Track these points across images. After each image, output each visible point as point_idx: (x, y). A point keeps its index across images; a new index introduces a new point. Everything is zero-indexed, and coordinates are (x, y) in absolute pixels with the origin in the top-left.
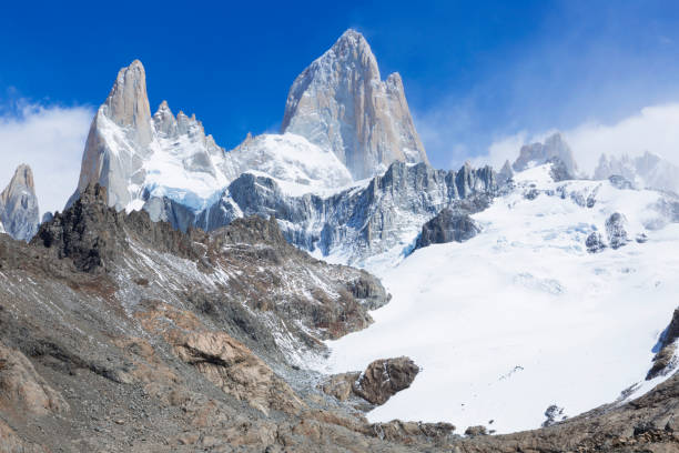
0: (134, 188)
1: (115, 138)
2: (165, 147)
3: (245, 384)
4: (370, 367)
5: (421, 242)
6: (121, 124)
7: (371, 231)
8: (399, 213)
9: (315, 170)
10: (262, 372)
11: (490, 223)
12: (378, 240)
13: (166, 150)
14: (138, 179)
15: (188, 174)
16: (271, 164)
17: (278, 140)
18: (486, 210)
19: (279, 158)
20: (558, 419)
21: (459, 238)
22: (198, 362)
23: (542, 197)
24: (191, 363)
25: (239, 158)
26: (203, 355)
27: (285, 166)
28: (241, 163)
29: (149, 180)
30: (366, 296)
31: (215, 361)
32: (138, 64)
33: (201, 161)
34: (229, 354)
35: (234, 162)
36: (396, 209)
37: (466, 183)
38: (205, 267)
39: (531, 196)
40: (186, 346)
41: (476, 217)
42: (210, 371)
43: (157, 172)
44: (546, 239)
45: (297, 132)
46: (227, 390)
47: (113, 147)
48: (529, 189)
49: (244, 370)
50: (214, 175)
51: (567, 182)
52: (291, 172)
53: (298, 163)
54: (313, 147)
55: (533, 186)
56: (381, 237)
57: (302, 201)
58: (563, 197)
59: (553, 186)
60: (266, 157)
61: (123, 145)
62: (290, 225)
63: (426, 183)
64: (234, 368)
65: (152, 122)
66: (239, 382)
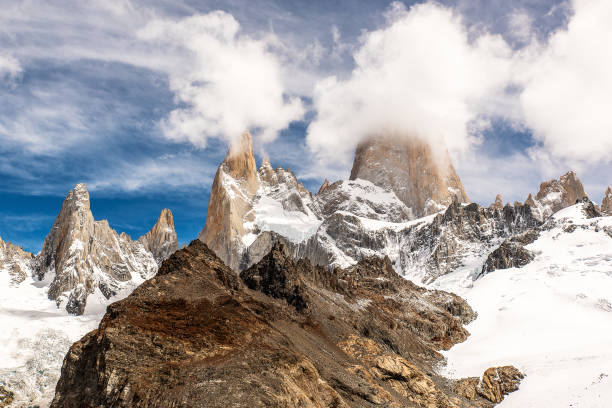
0: (249, 225)
1: (233, 187)
2: (268, 192)
3: (421, 394)
4: (485, 373)
5: (488, 268)
6: (237, 178)
7: (439, 257)
8: (459, 242)
9: (381, 207)
11: (540, 253)
12: (445, 264)
13: (269, 195)
14: (251, 218)
16: (347, 203)
18: (536, 241)
19: (353, 198)
21: (517, 264)
22: (387, 379)
23: (579, 231)
24: (383, 379)
26: (390, 373)
27: (358, 204)
28: (325, 203)
29: (259, 219)
30: (460, 314)
31: (398, 377)
33: (296, 202)
34: (406, 372)
35: (320, 203)
36: (456, 239)
38: (350, 298)
39: (570, 230)
40: (378, 367)
41: (529, 248)
42: (397, 386)
43: (264, 213)
44: (589, 265)
45: (365, 177)
46: (411, 398)
47: (231, 194)
48: (569, 225)
49: (418, 383)
50: (306, 213)
51: (597, 218)
52: (364, 209)
53: (368, 202)
54: (379, 189)
55: (570, 222)
56: (446, 261)
57: (381, 234)
58: (597, 231)
59: (587, 221)
60: (343, 198)
61: (238, 193)
62: (373, 252)
63: (478, 219)
64: (412, 382)
65: (258, 175)
66: (417, 393)
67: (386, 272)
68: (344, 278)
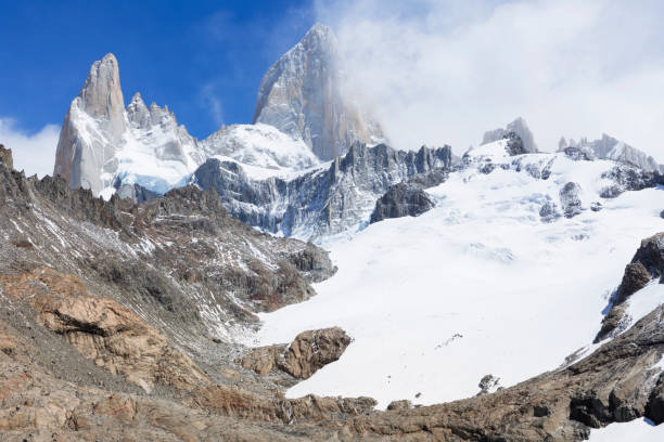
0: (107, 177)
1: (88, 128)
2: (138, 136)
3: (125, 356)
4: (297, 338)
5: (375, 218)
6: (94, 115)
7: (331, 210)
8: (359, 193)
9: (285, 158)
10: (151, 342)
11: (444, 197)
12: (338, 220)
13: (139, 140)
14: (111, 167)
15: (160, 162)
16: (241, 152)
17: (249, 130)
18: (442, 185)
19: (249, 146)
20: (492, 390)
21: (413, 212)
22: (68, 331)
23: (498, 171)
24: (58, 332)
25: (212, 147)
26: (76, 323)
27: (256, 155)
28: (213, 152)
29: (122, 169)
30: (311, 268)
31: (91, 329)
32: (112, 57)
33: (173, 150)
34: (111, 321)
36: (357, 189)
37: (426, 162)
38: (127, 237)
39: (486, 171)
40: (57, 313)
41: (431, 192)
42: (83, 342)
43: (129, 161)
44: (500, 210)
45: (269, 122)
46: (100, 362)
47: (85, 137)
48: (484, 164)
49: (128, 340)
50: (185, 164)
51: (522, 155)
52: (261, 159)
53: (268, 152)
54: (284, 137)
55: (489, 160)
56: (341, 217)
57: (266, 185)
58: (518, 170)
59: (509, 159)
60: (236, 145)
61: (95, 135)
62: (255, 208)
63: (386, 163)
64: (113, 338)
65: (125, 114)
66: (118, 354)
67: (204, 208)
68: (131, 211)
